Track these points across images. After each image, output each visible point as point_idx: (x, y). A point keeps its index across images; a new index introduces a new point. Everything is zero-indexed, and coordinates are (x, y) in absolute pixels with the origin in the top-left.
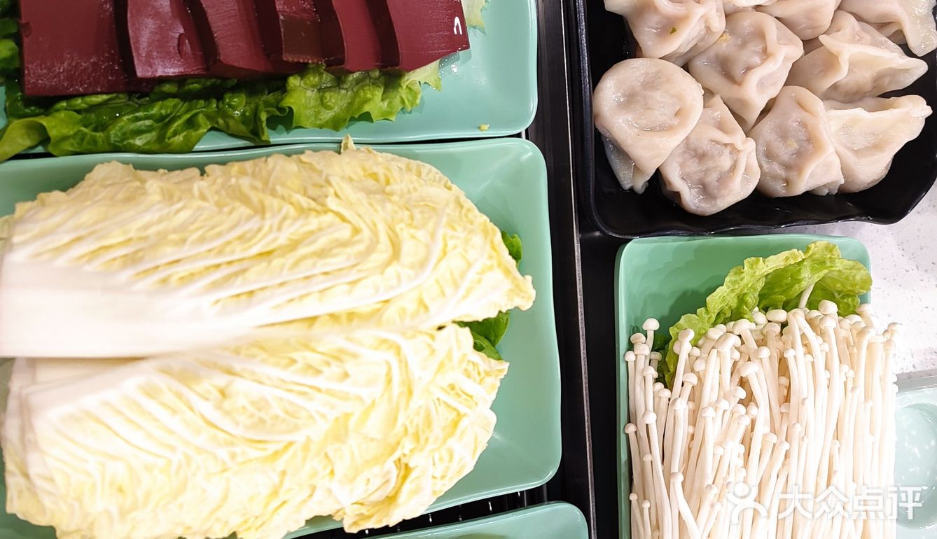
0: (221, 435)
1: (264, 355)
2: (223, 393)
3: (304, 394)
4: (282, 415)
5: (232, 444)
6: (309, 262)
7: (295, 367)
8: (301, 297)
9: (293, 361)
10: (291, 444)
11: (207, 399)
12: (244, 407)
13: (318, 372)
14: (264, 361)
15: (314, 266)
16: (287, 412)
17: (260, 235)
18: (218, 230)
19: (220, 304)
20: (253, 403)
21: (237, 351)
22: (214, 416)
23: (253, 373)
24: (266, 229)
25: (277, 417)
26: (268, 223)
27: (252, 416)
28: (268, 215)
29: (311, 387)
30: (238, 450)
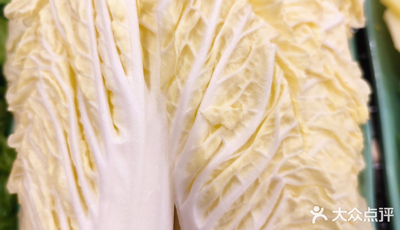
0: (263, 131)
1: (177, 81)
2: (216, 126)
3: (223, 40)
4: (245, 65)
5: (273, 120)
6: (81, 31)
7: (193, 48)
8: (116, 39)
9: (186, 49)
10: (278, 60)
11: (222, 144)
12: (233, 106)
13: (200, 24)
14: (183, 82)
15: (85, 26)
16: (244, 60)
17: (52, 82)
18: (46, 125)
19: (118, 125)
20: (230, 96)
21: (171, 110)
22: (241, 137)
23: (196, 93)
24: (47, 76)
25: (247, 71)
26: (42, 74)
27: (243, 97)
28: (36, 74)
29: (217, 32)
30: (281, 115)
